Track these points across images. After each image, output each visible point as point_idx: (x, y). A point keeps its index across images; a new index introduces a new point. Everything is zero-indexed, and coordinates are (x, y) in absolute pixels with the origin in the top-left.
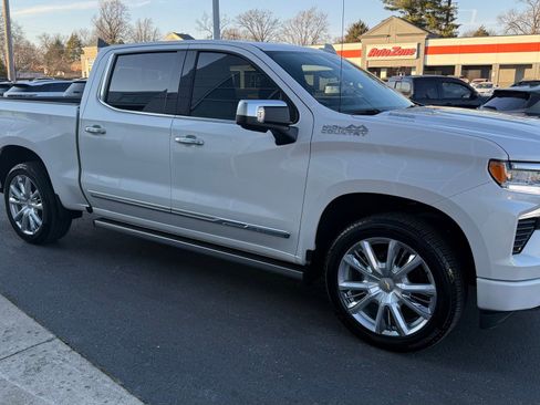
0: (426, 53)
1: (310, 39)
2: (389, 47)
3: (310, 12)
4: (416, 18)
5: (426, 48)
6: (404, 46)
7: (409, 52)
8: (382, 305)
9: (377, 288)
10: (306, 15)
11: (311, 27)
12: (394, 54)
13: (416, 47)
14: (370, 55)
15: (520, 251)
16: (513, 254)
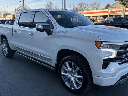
0: (125, 12)
1: (96, 9)
2: (115, 10)
3: (96, 2)
4: (123, 3)
5: (125, 10)
6: (119, 10)
7: (121, 11)
8: (71, 80)
9: (70, 75)
10: (95, 3)
11: (96, 6)
12: (116, 12)
13: (122, 10)
14: (110, 12)
15: (106, 69)
16: (102, 69)
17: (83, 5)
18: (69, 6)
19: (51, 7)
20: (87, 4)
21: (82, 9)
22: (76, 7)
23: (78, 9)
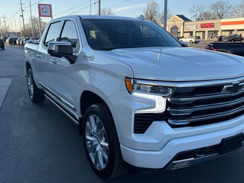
8: (96, 150)
9: (97, 141)
15: (143, 133)
16: (134, 133)
17: (222, 7)
18: (190, 9)
19: (155, 12)
20: (229, 5)
21: (219, 15)
22: (205, 10)
23: (210, 14)
